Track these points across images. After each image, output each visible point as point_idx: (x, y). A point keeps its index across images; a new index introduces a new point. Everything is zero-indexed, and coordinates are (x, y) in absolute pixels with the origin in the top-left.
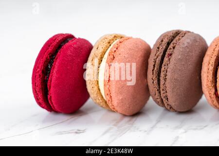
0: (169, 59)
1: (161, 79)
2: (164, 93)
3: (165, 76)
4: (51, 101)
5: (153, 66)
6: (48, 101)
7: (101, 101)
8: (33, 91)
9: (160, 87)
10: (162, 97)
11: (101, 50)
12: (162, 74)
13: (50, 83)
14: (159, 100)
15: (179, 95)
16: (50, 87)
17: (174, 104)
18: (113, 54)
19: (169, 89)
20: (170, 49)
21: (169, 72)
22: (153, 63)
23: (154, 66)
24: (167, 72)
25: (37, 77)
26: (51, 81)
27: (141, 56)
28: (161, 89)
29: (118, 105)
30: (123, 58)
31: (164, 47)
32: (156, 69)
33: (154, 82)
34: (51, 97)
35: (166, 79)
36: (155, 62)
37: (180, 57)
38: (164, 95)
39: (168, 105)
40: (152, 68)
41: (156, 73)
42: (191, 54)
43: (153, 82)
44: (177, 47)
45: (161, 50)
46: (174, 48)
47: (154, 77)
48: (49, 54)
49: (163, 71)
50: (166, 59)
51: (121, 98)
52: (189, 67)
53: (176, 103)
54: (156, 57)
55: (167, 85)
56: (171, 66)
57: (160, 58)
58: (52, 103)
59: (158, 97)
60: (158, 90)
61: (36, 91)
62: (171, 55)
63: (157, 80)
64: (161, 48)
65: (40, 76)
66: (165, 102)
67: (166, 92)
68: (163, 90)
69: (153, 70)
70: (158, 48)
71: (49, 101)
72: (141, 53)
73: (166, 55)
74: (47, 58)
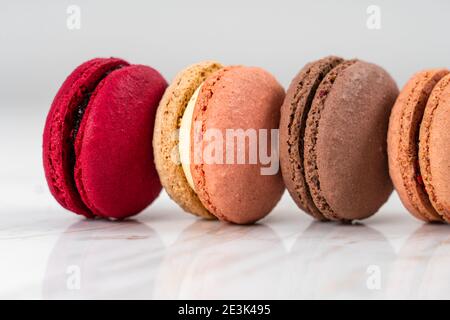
0: (323, 102)
1: (307, 139)
2: (311, 171)
3: (315, 134)
4: (80, 181)
5: (289, 118)
6: (74, 183)
7: (182, 189)
8: (44, 161)
9: (302, 160)
10: (307, 181)
11: (185, 85)
12: (308, 131)
13: (81, 140)
14: (301, 190)
15: (343, 175)
16: (80, 150)
17: (331, 194)
18: (209, 88)
19: (321, 162)
20: (325, 83)
21: (323, 124)
22: (291, 112)
23: (292, 116)
24: (317, 126)
25: (54, 129)
26: (82, 137)
27: (266, 99)
28: (306, 162)
29: (217, 191)
30: (230, 94)
31: (313, 81)
32: (295, 121)
33: (292, 150)
34: (80, 170)
35: (316, 139)
36: (295, 109)
37: (344, 97)
38: (312, 174)
39: (319, 198)
40: (288, 122)
41: (296, 130)
42: (366, 95)
43: (290, 151)
44: (338, 79)
45: (307, 88)
46: (332, 81)
47: (293, 139)
48: (81, 87)
49: (310, 125)
50: (316, 101)
51: (223, 175)
52: (362, 122)
53: (336, 192)
54: (296, 100)
55: (319, 151)
56: (327, 113)
57: (304, 100)
58: (82, 187)
59: (300, 184)
60: (299, 167)
61: (50, 160)
62: (326, 93)
63: (297, 145)
64: (306, 82)
65: (60, 127)
66: (312, 192)
67: (316, 168)
68: (309, 163)
69: (289, 126)
70: (301, 83)
71: (77, 180)
72: (267, 93)
73: (317, 94)
74: (76, 94)
